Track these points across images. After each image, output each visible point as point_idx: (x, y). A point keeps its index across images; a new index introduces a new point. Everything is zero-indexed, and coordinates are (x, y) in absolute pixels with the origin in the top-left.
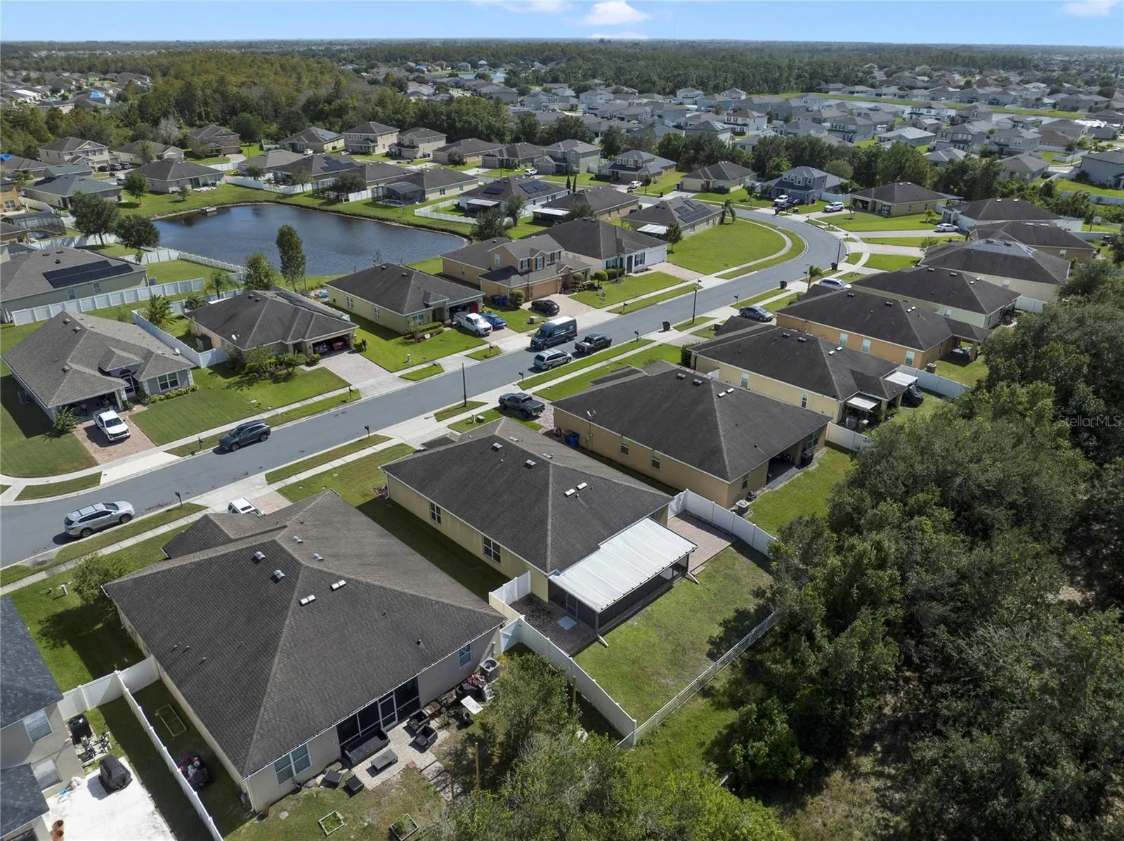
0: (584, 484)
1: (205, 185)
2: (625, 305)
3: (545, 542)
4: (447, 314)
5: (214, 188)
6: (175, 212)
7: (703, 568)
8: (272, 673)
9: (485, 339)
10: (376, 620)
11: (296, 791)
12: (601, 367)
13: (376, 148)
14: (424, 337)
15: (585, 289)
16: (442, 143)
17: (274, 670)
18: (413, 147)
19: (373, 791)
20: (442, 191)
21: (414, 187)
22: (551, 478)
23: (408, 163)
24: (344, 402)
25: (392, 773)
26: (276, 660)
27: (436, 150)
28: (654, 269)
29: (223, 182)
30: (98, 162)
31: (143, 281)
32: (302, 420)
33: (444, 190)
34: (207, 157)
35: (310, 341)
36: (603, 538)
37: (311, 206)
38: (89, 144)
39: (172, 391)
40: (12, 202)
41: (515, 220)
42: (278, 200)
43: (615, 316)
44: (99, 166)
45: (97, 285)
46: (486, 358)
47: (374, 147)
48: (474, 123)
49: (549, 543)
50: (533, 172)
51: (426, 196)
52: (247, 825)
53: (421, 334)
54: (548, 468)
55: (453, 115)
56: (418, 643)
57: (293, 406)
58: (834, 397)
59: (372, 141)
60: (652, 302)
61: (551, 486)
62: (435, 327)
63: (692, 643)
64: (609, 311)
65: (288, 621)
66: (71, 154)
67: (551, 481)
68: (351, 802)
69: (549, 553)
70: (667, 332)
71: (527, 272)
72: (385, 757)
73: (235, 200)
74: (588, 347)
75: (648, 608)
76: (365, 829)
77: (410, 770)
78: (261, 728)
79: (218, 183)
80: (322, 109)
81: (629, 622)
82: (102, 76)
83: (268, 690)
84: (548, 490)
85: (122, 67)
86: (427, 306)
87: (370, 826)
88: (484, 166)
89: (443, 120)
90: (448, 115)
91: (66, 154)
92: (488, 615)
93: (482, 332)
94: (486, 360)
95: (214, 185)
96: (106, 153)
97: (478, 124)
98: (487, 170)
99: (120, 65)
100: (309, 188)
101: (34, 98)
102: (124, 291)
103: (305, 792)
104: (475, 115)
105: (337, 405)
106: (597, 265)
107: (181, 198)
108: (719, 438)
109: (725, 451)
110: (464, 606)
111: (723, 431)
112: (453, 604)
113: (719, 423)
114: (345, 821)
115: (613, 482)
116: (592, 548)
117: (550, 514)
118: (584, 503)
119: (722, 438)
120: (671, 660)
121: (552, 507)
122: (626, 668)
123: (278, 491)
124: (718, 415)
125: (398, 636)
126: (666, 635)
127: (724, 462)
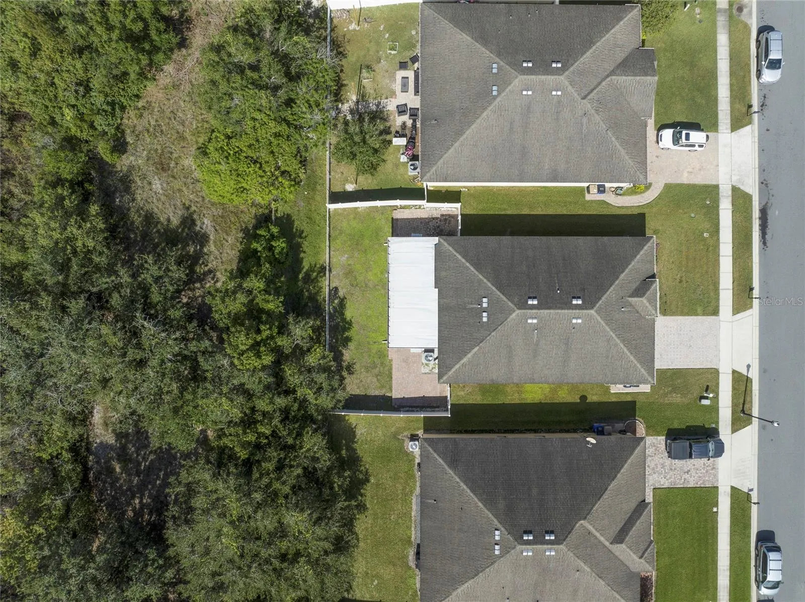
0: (485, 320)
3: (460, 253)
8: (463, 34)
10: (462, 103)
17: (464, 35)
19: (395, 73)
22: (504, 299)
25: (397, 86)
26: (469, 38)
36: (441, 297)
49: (457, 255)
54: (515, 305)
56: (435, 121)
61: (498, 293)
63: (353, 294)
65: (488, 52)
67: (502, 296)
68: (397, 60)
69: (451, 249)
72: (409, 88)
76: (380, 59)
77: (393, 94)
83: (455, 28)
84: (497, 288)
87: (380, 62)
92: (429, 172)
108: (459, 478)
109: (446, 467)
110: (441, 161)
111: (463, 490)
112: (446, 155)
113: (472, 495)
114: (390, 54)
115: (476, 346)
116: (439, 282)
117: (477, 273)
118: (472, 306)
119: (458, 480)
120: (353, 272)
121: (481, 280)
122: (367, 242)
123: (717, 187)
124: (480, 504)
125: (446, 111)
126: (366, 285)
127: (438, 455)
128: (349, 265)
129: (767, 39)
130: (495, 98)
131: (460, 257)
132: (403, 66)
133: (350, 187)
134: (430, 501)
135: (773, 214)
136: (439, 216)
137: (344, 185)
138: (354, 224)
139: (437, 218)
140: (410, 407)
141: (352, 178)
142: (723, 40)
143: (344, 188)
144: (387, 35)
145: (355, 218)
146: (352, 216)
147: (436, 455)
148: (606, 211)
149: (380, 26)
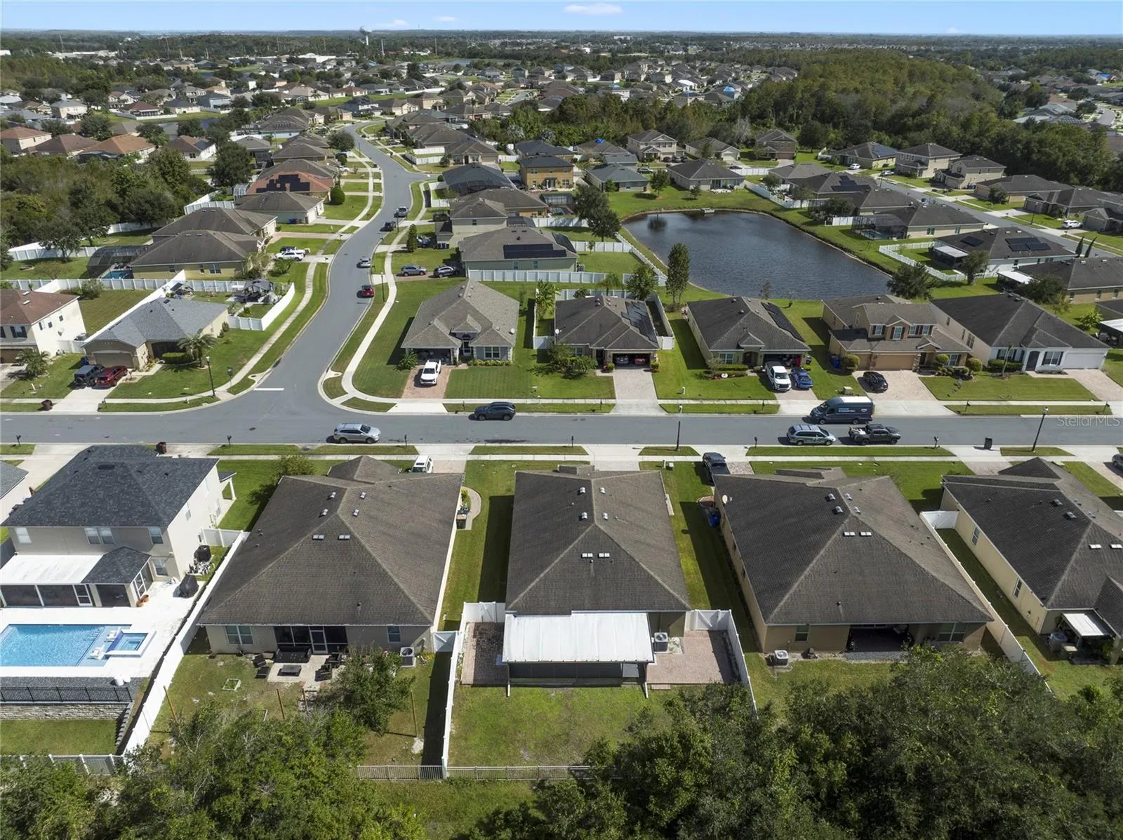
0: (607, 555)
1: (725, 187)
2: (968, 405)
3: (527, 585)
4: (760, 360)
5: (729, 191)
6: (680, 208)
7: (667, 687)
9: (777, 395)
10: (346, 574)
11: (239, 655)
12: (853, 462)
13: (924, 172)
14: (720, 376)
15: (948, 375)
16: (999, 175)
18: (959, 176)
19: (268, 684)
20: (931, 231)
21: (898, 221)
22: (582, 535)
23: (944, 192)
24: (594, 411)
25: (291, 680)
27: (981, 183)
28: (1071, 374)
29: (741, 186)
30: (664, 154)
31: (573, 267)
32: (550, 414)
33: (933, 230)
34: (760, 159)
35: (610, 351)
36: (581, 608)
37: (793, 222)
38: (663, 137)
39: (491, 361)
40: (568, 181)
41: (971, 279)
42: (773, 212)
43: (950, 413)
44: (665, 156)
45: (536, 262)
46: (755, 412)
47: (921, 170)
48: (1054, 157)
49: (530, 587)
50: (1073, 225)
51: (908, 233)
52: (203, 656)
53: (717, 372)
54: (589, 526)
55: (1033, 144)
56: (359, 605)
57: (556, 401)
58: (1043, 599)
59: (922, 164)
60: (1017, 411)
61: (575, 542)
62: (739, 370)
63: (580, 740)
64: (947, 406)
65: (297, 544)
66: (646, 144)
67: (580, 538)
68: (252, 681)
69: (522, 595)
70: (986, 452)
71: (878, 339)
72: (292, 668)
73: (739, 206)
74: (860, 436)
75: (577, 689)
76: (242, 701)
77: (299, 686)
78: (229, 601)
79: (736, 187)
80: (905, 123)
81: (549, 690)
82: (764, 69)
84: (570, 544)
85: (785, 62)
86: (739, 347)
87: (245, 702)
88: (1025, 209)
89: (1019, 149)
90: (1027, 145)
91: (642, 144)
92: (422, 614)
93: (777, 387)
94: (753, 415)
95: (732, 188)
96: (674, 146)
97: (1058, 158)
98: (1025, 213)
99: (784, 59)
100: (805, 205)
101: (691, 87)
102: (549, 271)
103: (242, 659)
104: (1060, 149)
105: (588, 411)
106: (984, 352)
107: (693, 197)
108: (800, 576)
109: (791, 591)
110: (412, 598)
111: (811, 570)
112: (406, 591)
113: (814, 561)
114: (238, 689)
115: (639, 565)
116: (563, 610)
117: (553, 565)
118: (592, 570)
119: (803, 577)
120: (547, 741)
121: (560, 560)
122: (504, 722)
123: (468, 461)
124: (822, 552)
125: (351, 592)
126: (566, 720)
127: (780, 601)
128: (536, 747)
129: (342, 431)
130: (353, 537)
131: (533, 584)
132: (263, 673)
133: (418, 746)
134: (841, 611)
135: (497, 437)
136: (475, 639)
137: (413, 755)
138: (474, 740)
139: (477, 641)
140: (731, 667)
141: (403, 743)
142: (328, 458)
143: (417, 756)
144: (210, 693)
145: (466, 739)
146: (463, 743)
147: (781, 604)
148: (485, 519)
149: (193, 703)
